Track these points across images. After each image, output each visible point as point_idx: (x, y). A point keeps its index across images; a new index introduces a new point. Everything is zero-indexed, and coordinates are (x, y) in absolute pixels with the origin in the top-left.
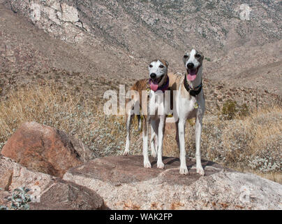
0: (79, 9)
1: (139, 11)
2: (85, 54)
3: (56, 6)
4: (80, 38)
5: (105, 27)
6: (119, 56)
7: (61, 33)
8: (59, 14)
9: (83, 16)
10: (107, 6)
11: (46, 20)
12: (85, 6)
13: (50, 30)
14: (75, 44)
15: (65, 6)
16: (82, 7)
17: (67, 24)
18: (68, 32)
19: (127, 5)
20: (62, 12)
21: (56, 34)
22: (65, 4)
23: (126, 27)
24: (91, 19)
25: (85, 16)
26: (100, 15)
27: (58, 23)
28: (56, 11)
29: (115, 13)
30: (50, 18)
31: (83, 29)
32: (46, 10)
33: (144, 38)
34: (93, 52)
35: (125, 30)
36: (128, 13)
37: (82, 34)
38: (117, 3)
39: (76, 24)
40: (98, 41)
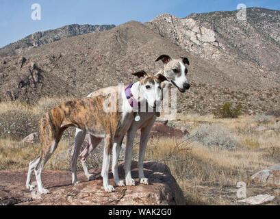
0: (215, 31)
1: (269, 30)
2: (220, 68)
3: (196, 29)
4: (217, 56)
5: (239, 46)
6: (250, 70)
7: (200, 52)
8: (199, 36)
9: (220, 37)
10: (240, 27)
11: (188, 42)
12: (221, 28)
13: (191, 50)
14: (213, 60)
15: (203, 29)
16: (219, 29)
17: (205, 44)
18: (206, 51)
19: (257, 26)
20: (201, 34)
21: (196, 53)
22: (203, 27)
23: (257, 45)
24: (226, 39)
25: (221, 36)
26: (234, 36)
27: (198, 43)
28: (196, 33)
29: (247, 33)
30: (191, 39)
31: (219, 48)
32: (188, 33)
33: (273, 53)
34: (227, 67)
35: (256, 48)
36: (259, 33)
37: (218, 52)
38: (249, 25)
39: (213, 44)
40: (232, 58)
